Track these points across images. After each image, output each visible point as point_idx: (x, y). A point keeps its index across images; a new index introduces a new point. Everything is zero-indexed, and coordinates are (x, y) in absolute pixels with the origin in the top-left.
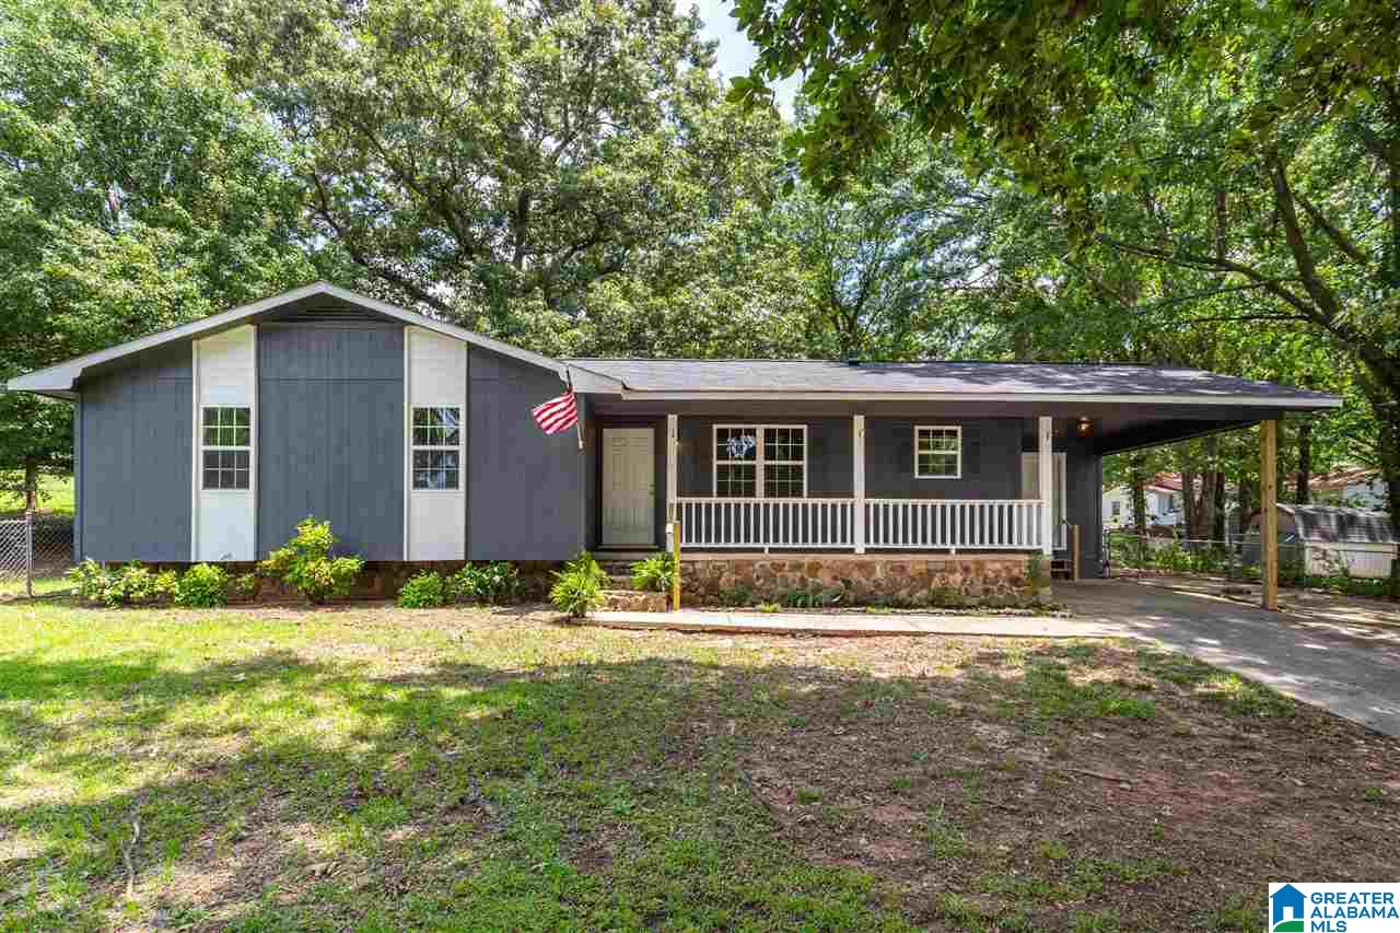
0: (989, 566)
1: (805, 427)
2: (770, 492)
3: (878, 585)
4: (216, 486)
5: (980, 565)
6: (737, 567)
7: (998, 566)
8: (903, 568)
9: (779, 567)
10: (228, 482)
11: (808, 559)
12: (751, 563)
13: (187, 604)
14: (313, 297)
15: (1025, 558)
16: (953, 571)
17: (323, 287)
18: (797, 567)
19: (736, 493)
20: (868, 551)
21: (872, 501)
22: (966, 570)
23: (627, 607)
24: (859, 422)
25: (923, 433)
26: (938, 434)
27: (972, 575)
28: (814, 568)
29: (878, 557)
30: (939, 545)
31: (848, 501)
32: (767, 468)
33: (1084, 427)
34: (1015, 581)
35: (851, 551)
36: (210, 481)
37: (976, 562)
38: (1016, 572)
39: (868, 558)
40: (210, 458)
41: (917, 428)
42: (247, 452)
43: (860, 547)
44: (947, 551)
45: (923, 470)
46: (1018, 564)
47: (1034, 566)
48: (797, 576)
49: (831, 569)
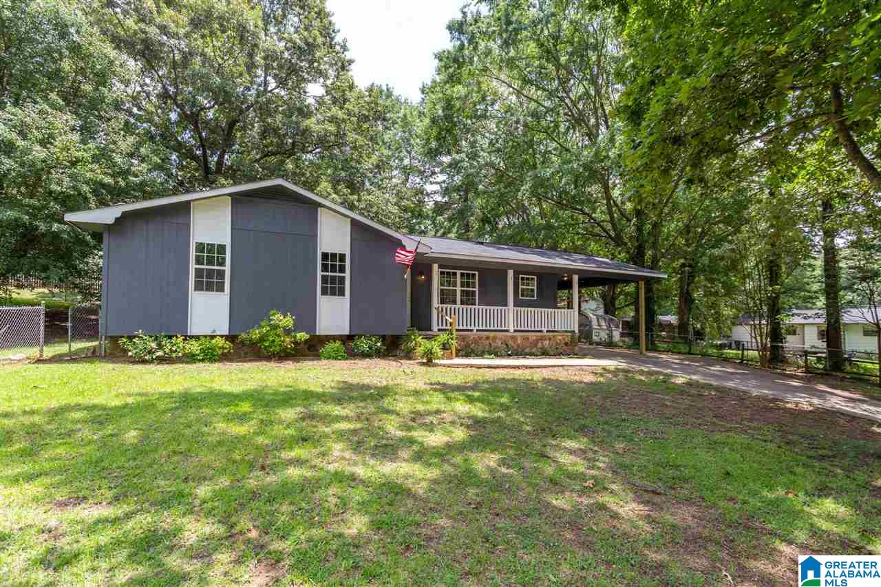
0: (557, 337)
1: (477, 273)
2: (462, 303)
3: (518, 346)
4: (202, 290)
6: (463, 339)
7: (560, 337)
8: (528, 339)
9: (480, 338)
10: (209, 288)
11: (492, 334)
12: (469, 336)
14: (274, 186)
15: (569, 334)
16: (545, 340)
17: (280, 182)
18: (488, 338)
19: (449, 302)
20: (515, 331)
21: (516, 308)
22: (550, 339)
24: (511, 273)
25: (523, 279)
26: (528, 279)
27: (552, 342)
28: (494, 338)
29: (517, 334)
30: (540, 329)
31: (507, 308)
32: (462, 291)
33: (566, 279)
34: (566, 344)
35: (507, 331)
36: (199, 287)
37: (554, 336)
38: (566, 340)
39: (514, 334)
40: (199, 273)
41: (520, 276)
42: (224, 271)
43: (512, 329)
44: (542, 331)
45: (522, 295)
46: (567, 337)
47: (572, 337)
48: (487, 342)
49: (500, 339)
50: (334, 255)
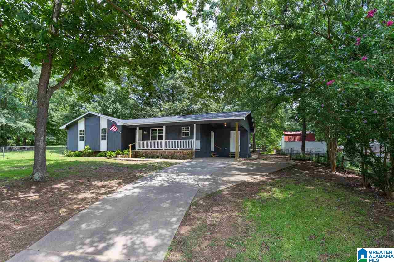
0: (184, 152)
2: (159, 140)
3: (166, 155)
5: (183, 152)
6: (146, 152)
7: (186, 152)
8: (170, 152)
9: (152, 152)
10: (82, 141)
12: (148, 151)
13: (74, 156)
15: (190, 150)
16: (178, 153)
18: (154, 152)
19: (154, 140)
21: (166, 141)
22: (180, 152)
23: (123, 157)
25: (183, 128)
26: (186, 128)
28: (157, 152)
29: (166, 150)
30: (176, 148)
32: (158, 136)
33: (225, 125)
34: (188, 154)
35: (162, 149)
36: (80, 140)
38: (188, 153)
39: (165, 150)
40: (80, 137)
41: (182, 127)
42: (84, 136)
44: (178, 149)
45: (183, 135)
46: (189, 151)
47: (192, 151)
48: (154, 153)
49: (159, 152)
50: (104, 129)
